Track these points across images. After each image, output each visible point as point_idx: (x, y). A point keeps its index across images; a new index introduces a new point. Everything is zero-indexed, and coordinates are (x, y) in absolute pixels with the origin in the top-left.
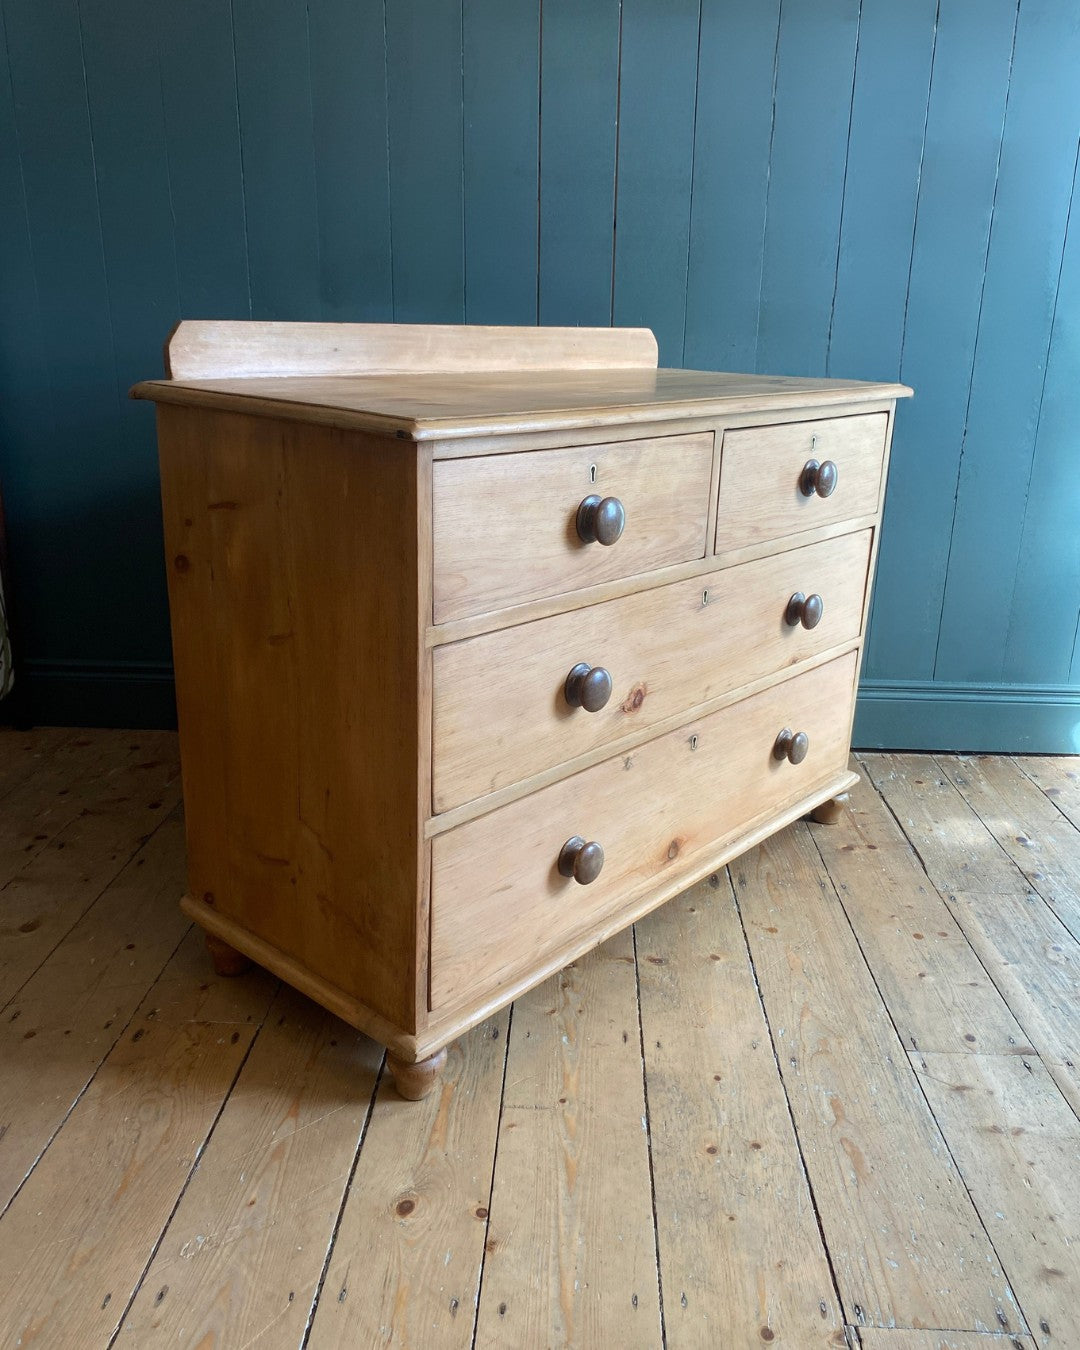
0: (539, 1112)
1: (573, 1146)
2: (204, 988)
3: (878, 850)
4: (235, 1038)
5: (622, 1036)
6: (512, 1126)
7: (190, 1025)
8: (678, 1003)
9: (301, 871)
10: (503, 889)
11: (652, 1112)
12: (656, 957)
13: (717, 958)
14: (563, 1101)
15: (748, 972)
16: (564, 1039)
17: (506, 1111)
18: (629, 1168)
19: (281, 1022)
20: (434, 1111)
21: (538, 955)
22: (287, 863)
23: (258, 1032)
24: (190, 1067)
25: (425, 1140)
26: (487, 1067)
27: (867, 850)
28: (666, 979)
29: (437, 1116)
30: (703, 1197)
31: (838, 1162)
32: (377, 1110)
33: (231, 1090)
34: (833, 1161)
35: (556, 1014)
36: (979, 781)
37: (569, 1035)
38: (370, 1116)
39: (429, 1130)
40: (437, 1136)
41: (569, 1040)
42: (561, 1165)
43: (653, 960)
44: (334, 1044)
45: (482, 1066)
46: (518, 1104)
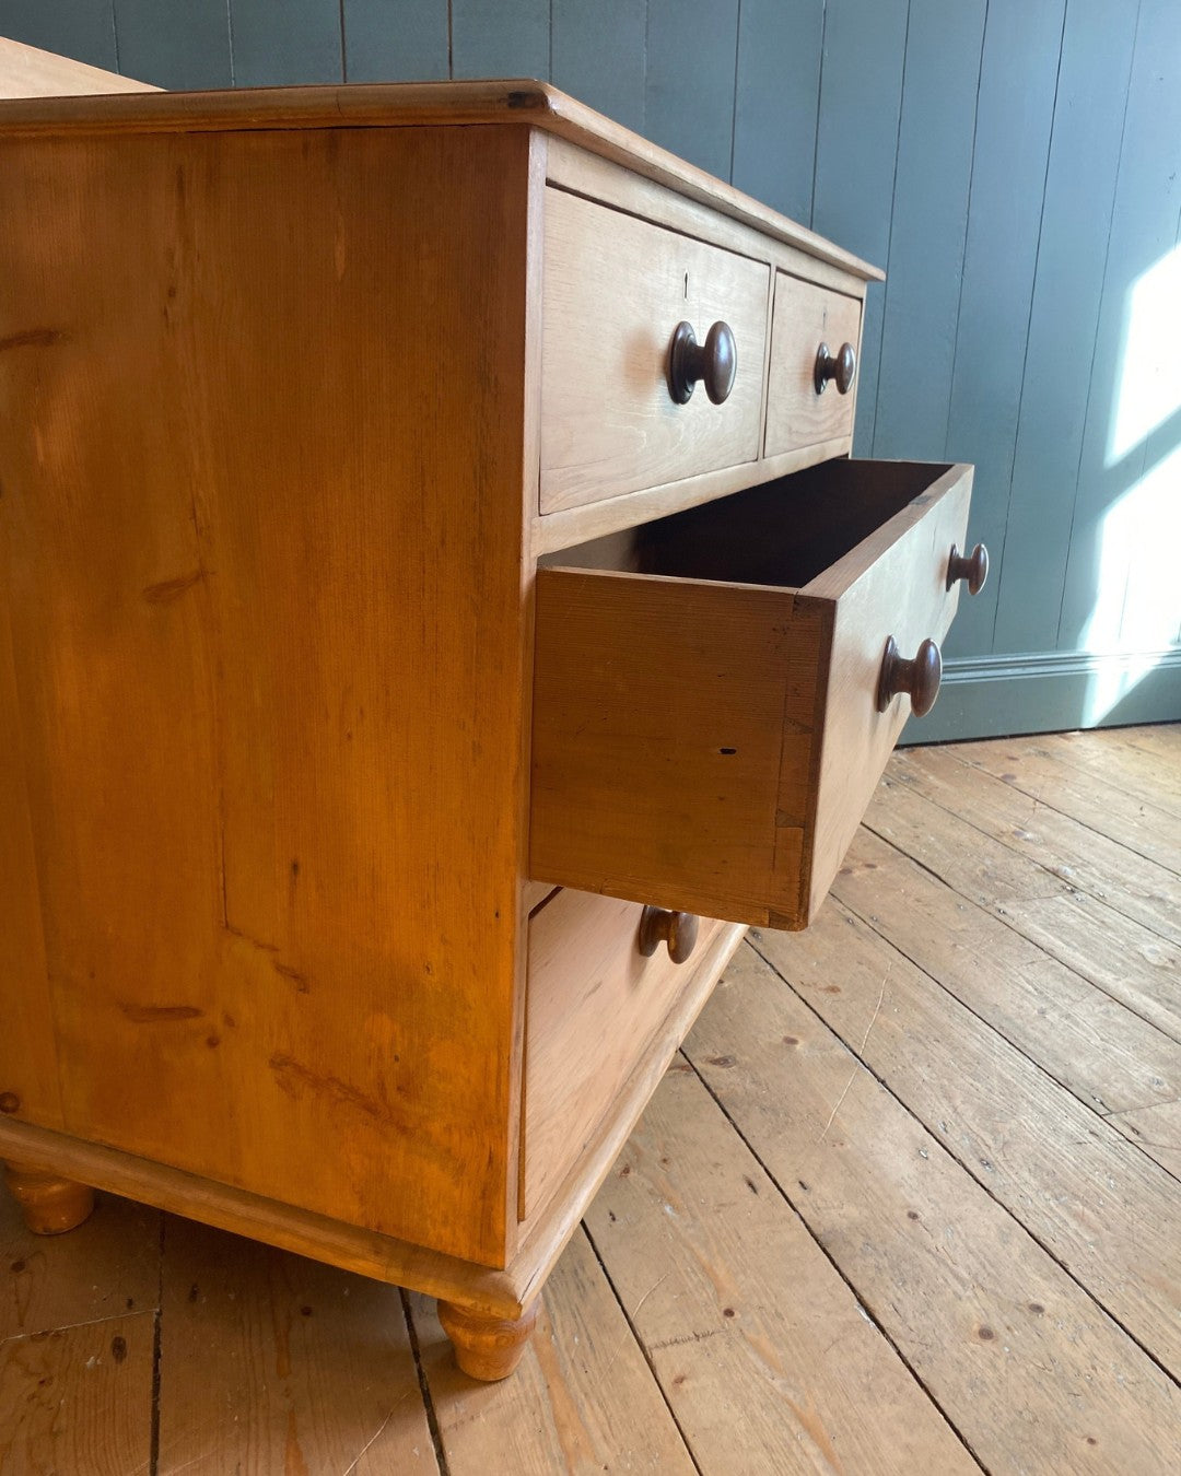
0: (707, 1342)
1: (790, 1386)
2: (18, 1267)
3: (879, 868)
4: (119, 1348)
5: (746, 1185)
6: (680, 1380)
7: (19, 1345)
8: (786, 1115)
9: (229, 1021)
10: (594, 991)
11: (866, 1296)
12: (717, 1057)
13: (793, 1042)
14: (729, 1313)
15: (843, 1053)
16: (668, 1209)
17: (656, 1355)
18: (894, 1401)
19: (193, 1295)
20: (540, 1389)
21: (617, 1087)
22: (196, 1013)
23: (157, 1327)
24: (54, 1434)
25: (556, 1450)
26: (580, 1286)
27: (867, 871)
28: (749, 1085)
29: (551, 1397)
30: (1027, 1416)
31: (1150, 1303)
32: (446, 1418)
33: (155, 1455)
34: (1143, 1302)
35: (632, 1174)
36: (925, 776)
37: (670, 1201)
38: (435, 1432)
39: (552, 1432)
40: (570, 1439)
41: (675, 1208)
42: (796, 1428)
43: (715, 1062)
44: (307, 1312)
45: (572, 1286)
46: (667, 1337)
